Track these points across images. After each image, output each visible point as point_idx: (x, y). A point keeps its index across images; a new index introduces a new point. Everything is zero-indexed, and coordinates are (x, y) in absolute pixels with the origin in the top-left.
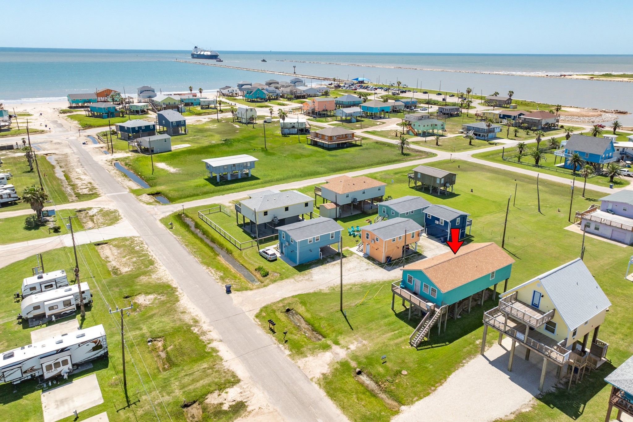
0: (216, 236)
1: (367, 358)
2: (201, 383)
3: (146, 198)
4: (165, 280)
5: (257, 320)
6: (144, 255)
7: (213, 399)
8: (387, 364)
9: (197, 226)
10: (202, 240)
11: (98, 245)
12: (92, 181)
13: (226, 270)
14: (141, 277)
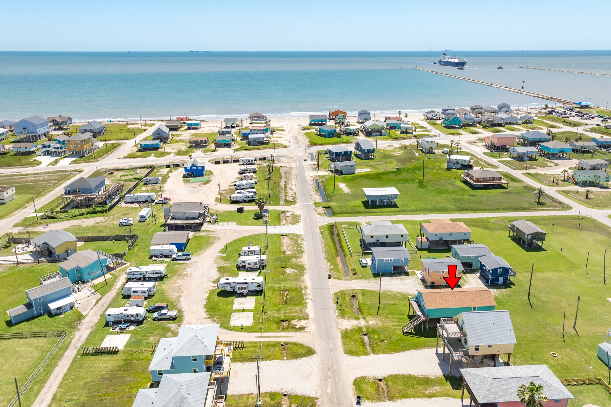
0: (344, 244)
1: (373, 329)
2: (293, 314)
3: (321, 210)
4: (303, 263)
5: (334, 296)
6: (301, 247)
7: (294, 322)
8: (381, 335)
9: (338, 235)
10: (335, 245)
11: (283, 235)
12: (297, 192)
13: (336, 266)
14: (293, 259)
